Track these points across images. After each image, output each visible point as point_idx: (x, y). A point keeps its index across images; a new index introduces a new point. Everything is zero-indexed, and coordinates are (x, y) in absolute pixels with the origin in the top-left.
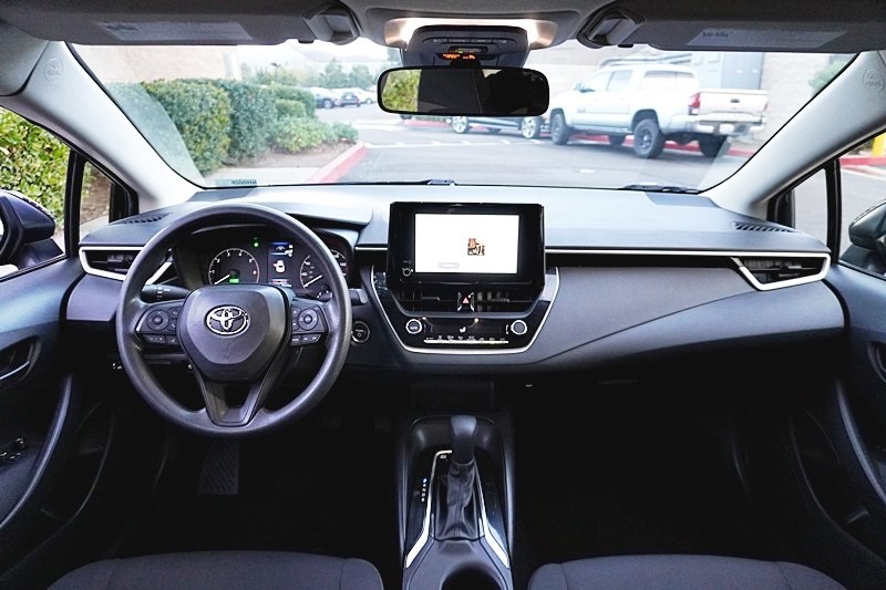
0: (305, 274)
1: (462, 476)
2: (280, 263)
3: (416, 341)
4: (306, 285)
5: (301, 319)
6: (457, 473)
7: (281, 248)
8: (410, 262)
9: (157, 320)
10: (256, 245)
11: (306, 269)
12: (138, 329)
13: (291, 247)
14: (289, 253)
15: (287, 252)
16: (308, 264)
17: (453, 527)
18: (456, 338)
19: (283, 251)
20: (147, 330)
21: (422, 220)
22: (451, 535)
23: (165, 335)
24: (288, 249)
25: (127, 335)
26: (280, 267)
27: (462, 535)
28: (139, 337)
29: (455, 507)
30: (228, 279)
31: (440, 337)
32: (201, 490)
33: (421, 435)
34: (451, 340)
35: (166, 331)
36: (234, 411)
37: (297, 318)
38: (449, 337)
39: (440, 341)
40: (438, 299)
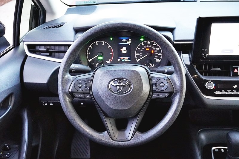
0: (138, 54)
2: (124, 48)
3: (211, 93)
4: (139, 60)
5: (158, 85)
7: (124, 40)
8: (206, 50)
9: (80, 85)
10: (111, 39)
11: (138, 51)
12: (70, 90)
13: (130, 40)
14: (129, 43)
15: (127, 42)
16: (139, 49)
18: (232, 91)
19: (126, 42)
20: (75, 91)
21: (215, 27)
23: (84, 93)
24: (128, 41)
26: (124, 50)
28: (71, 95)
30: (98, 57)
31: (223, 91)
32: (73, 156)
33: (203, 137)
34: (229, 92)
35: (85, 91)
36: (122, 133)
37: (156, 84)
38: (228, 91)
39: (223, 93)
40: (220, 69)
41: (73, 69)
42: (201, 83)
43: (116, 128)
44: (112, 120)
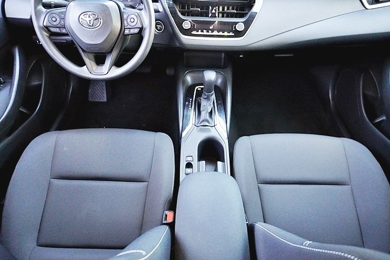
1: (208, 98)
3: (187, 32)
5: (129, 20)
6: (206, 97)
9: (54, 19)
12: (45, 24)
17: (203, 121)
18: (208, 32)
20: (50, 25)
22: (202, 124)
23: (59, 28)
25: (40, 27)
27: (207, 124)
28: (46, 29)
29: (205, 112)
31: (200, 30)
32: (90, 99)
33: (189, 79)
34: (205, 33)
35: (59, 25)
36: (99, 67)
37: (127, 19)
38: (204, 31)
39: (200, 33)
40: (199, 9)
41: (52, 4)
42: (180, 23)
43: (95, 63)
44: (92, 56)
